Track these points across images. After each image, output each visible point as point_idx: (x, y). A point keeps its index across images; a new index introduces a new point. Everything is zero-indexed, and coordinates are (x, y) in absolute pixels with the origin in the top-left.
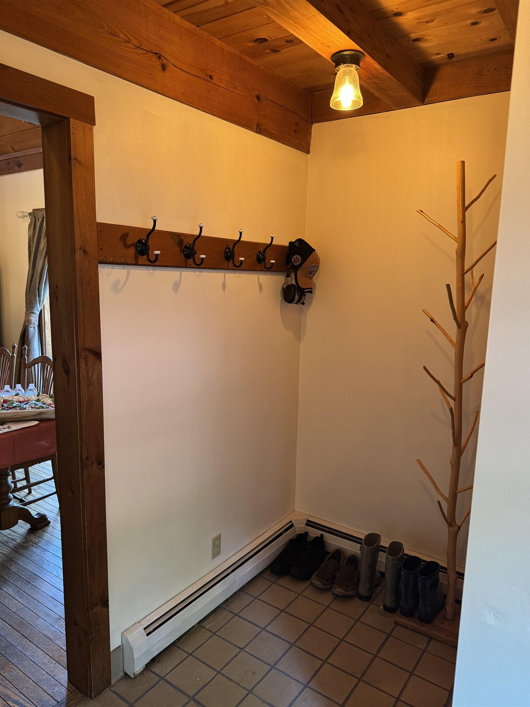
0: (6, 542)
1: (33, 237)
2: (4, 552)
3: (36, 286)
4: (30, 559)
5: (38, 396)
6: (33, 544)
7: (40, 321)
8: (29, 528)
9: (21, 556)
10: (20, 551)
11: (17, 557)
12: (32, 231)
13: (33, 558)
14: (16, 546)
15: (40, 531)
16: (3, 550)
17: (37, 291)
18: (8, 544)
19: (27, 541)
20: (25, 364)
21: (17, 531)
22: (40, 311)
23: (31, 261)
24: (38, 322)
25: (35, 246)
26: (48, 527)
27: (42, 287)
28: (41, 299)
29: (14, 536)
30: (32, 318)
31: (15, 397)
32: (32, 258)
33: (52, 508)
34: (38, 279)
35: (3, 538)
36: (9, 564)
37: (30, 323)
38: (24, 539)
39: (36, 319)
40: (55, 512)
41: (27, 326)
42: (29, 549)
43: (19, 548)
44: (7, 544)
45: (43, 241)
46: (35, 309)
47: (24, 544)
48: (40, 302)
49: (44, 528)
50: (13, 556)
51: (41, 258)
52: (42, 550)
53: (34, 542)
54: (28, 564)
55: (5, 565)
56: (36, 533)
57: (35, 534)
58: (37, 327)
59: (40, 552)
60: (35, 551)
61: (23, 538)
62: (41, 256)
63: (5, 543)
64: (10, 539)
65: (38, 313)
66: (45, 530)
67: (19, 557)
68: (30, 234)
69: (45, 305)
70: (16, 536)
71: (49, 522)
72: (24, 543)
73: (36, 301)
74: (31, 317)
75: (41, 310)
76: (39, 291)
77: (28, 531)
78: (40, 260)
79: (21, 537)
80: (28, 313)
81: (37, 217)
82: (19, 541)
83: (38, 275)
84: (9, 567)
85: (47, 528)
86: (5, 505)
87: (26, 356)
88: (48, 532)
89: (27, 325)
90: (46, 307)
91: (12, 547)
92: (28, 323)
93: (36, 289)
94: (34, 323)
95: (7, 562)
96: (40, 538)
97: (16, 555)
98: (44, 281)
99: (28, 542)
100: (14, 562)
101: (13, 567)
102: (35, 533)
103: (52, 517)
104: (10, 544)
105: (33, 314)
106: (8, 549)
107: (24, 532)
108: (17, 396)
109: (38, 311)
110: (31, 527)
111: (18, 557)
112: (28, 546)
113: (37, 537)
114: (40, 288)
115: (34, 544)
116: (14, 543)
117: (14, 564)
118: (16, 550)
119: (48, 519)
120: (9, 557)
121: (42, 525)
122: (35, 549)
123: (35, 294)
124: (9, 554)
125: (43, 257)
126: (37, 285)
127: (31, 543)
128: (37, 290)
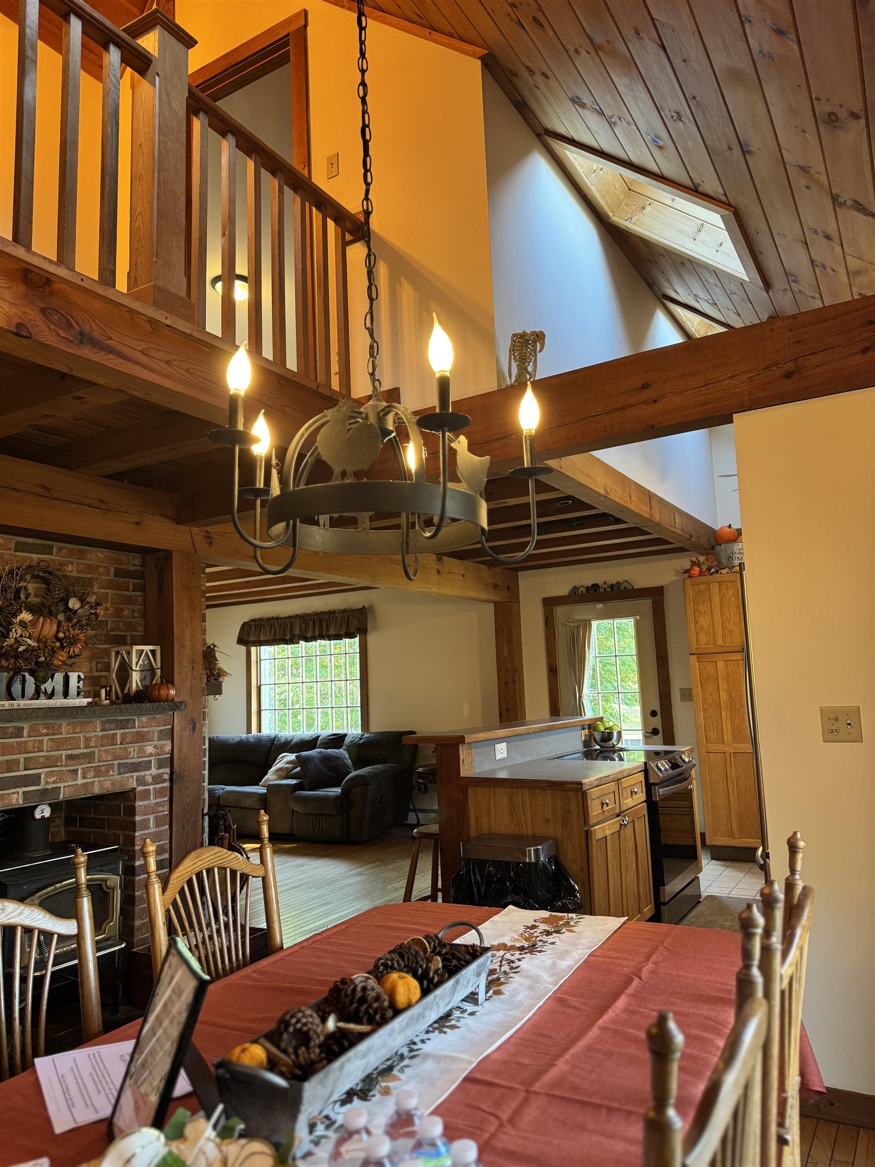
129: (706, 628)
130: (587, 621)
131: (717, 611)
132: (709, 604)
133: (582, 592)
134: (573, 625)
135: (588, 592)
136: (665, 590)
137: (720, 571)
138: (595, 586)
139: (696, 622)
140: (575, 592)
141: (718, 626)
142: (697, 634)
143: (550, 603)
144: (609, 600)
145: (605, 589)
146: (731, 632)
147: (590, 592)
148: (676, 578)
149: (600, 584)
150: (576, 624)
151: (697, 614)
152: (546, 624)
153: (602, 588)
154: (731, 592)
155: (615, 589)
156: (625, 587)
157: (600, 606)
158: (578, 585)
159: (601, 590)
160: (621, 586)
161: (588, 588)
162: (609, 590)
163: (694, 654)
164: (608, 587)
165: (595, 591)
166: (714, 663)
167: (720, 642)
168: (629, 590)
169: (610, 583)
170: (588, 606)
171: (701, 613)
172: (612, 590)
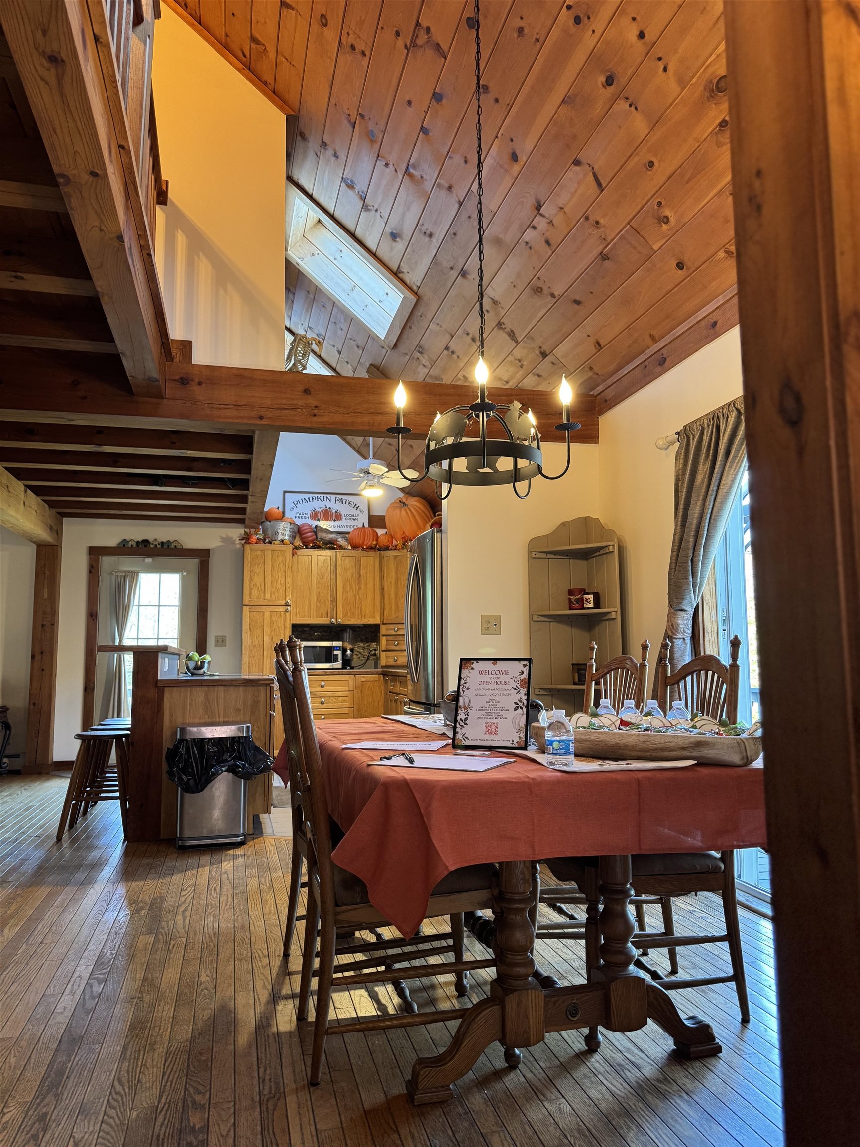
0: (620, 1065)
1: (684, 474)
2: (614, 1089)
3: (688, 554)
4: (673, 1129)
5: (692, 720)
6: (679, 1090)
7: (695, 627)
8: (672, 1048)
9: (650, 1112)
10: (650, 1097)
11: (642, 1112)
12: (682, 461)
13: (678, 1126)
14: (640, 1082)
15: (697, 1064)
16: (612, 1084)
17: (690, 564)
18: (623, 1071)
19: (666, 1079)
20: (667, 677)
21: (645, 1048)
22: (694, 607)
23: (679, 512)
24: (691, 629)
25: (688, 484)
26: (716, 1059)
27: (699, 555)
28: (697, 580)
29: (638, 1057)
30: (680, 621)
31: (644, 718)
32: (681, 507)
33: (723, 1018)
34: (692, 540)
35: (614, 1055)
36: (622, 1122)
37: (677, 630)
38: (658, 1070)
39: (688, 622)
40: (732, 1028)
41: (672, 637)
42: (672, 1101)
43: (647, 1090)
44: (622, 1073)
45: (703, 468)
46: (686, 602)
47: (660, 1085)
48: (696, 587)
49: (708, 1060)
50: (633, 1107)
51: (699, 500)
52: (702, 1114)
53: (683, 1087)
54: (667, 1139)
55: (614, 1123)
56: (688, 1067)
57: (685, 1067)
58: (689, 638)
59: (697, 1118)
60: (686, 1111)
61: (656, 1068)
62: (699, 496)
63: (618, 1068)
64: (627, 1062)
65: (692, 612)
66: (708, 1063)
67: (647, 1112)
68: (677, 468)
69: (704, 596)
70: (641, 1058)
71: (719, 1049)
72: (659, 1081)
73: (688, 584)
74: (678, 618)
75: (697, 606)
76: (694, 563)
77: (670, 1055)
78: (696, 503)
79: (652, 1065)
80: (673, 611)
81: (692, 433)
82: (649, 1071)
83: (692, 533)
84: (621, 1132)
85: (713, 1061)
86: (618, 969)
87: (667, 662)
88: (716, 1071)
89: (671, 634)
90: (707, 600)
91: (631, 1082)
92: (672, 632)
93: (688, 560)
94: (684, 630)
95: (619, 1116)
96: (696, 1082)
97: (640, 1105)
98: (703, 542)
99: (670, 1082)
100: (634, 1123)
101: (631, 1134)
102: (685, 1064)
103: (725, 1038)
104: (628, 1074)
105: (682, 613)
106: (622, 1085)
107: (660, 1055)
108: (649, 718)
109: (692, 607)
110: (675, 1048)
111: (645, 1113)
112: (670, 1092)
113: (690, 1076)
114: (695, 559)
115: (683, 1091)
116: (638, 1075)
117: (633, 1127)
118: (640, 1094)
119: (715, 1040)
120: (624, 1104)
121: (700, 1049)
122: (684, 1106)
123: (687, 570)
124: (623, 1098)
125: (701, 498)
126: (691, 551)
127: (676, 1088)
128: (690, 561)
129: (258, 585)
130: (135, 572)
131: (268, 573)
132: (263, 566)
133: (132, 545)
134: (120, 574)
135: (138, 546)
136: (211, 552)
137: (273, 542)
138: (146, 542)
139: (251, 580)
140: (124, 545)
141: (268, 585)
142: (251, 589)
143: (95, 552)
144: (158, 555)
145: (156, 545)
146: (278, 590)
147: (140, 546)
148: (221, 544)
149: (151, 540)
150: (123, 574)
151: (253, 574)
152: (90, 572)
153: (152, 544)
154: (280, 559)
155: (165, 546)
156: (175, 546)
157: (149, 560)
158: (128, 538)
159: (152, 546)
160: (171, 544)
161: (138, 543)
162: (159, 546)
163: (247, 605)
164: (159, 544)
165: (145, 546)
166: (262, 614)
167: (268, 596)
168: (178, 549)
169: (160, 541)
170: (138, 559)
171: (256, 573)
172: (162, 546)
